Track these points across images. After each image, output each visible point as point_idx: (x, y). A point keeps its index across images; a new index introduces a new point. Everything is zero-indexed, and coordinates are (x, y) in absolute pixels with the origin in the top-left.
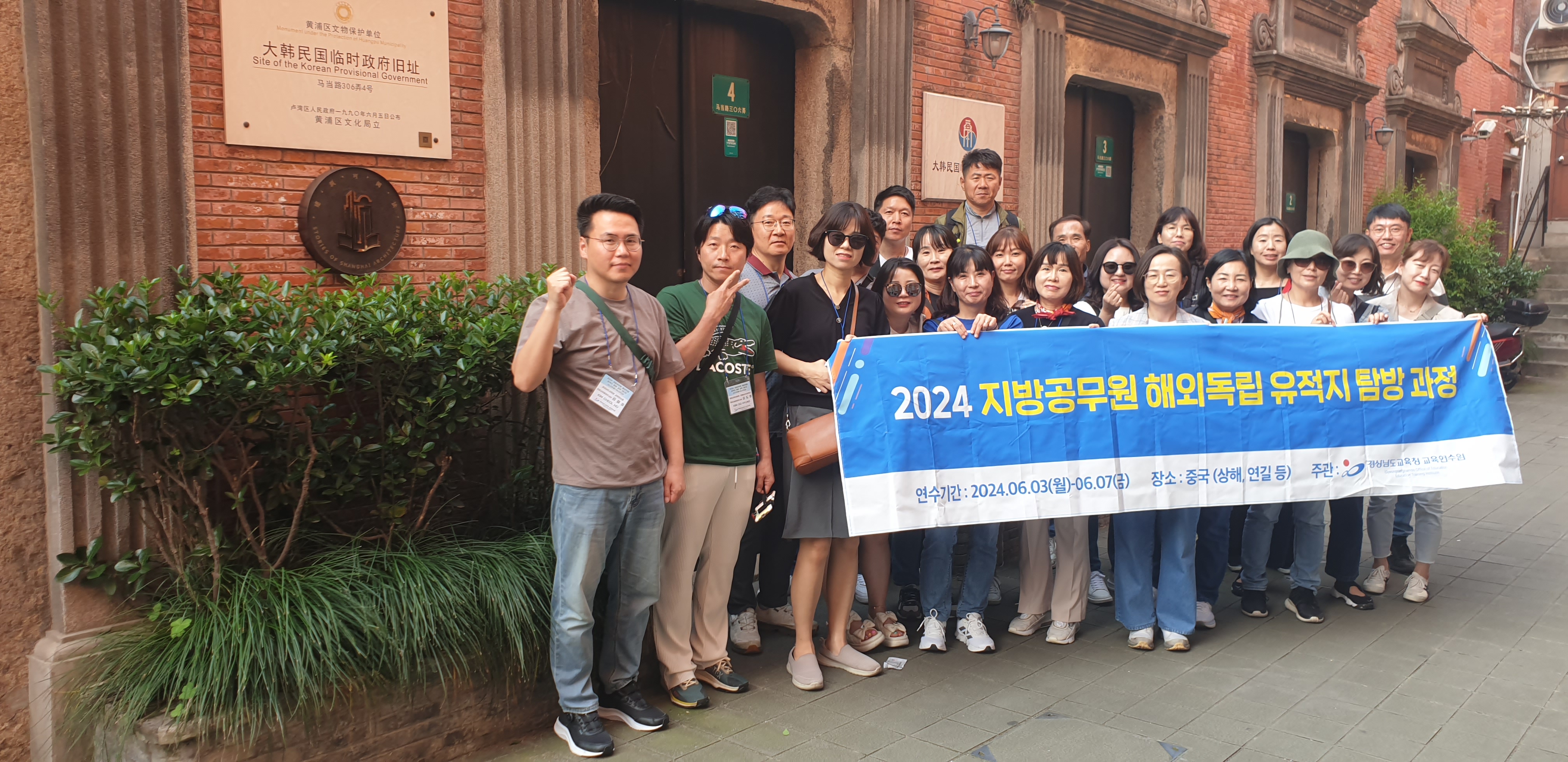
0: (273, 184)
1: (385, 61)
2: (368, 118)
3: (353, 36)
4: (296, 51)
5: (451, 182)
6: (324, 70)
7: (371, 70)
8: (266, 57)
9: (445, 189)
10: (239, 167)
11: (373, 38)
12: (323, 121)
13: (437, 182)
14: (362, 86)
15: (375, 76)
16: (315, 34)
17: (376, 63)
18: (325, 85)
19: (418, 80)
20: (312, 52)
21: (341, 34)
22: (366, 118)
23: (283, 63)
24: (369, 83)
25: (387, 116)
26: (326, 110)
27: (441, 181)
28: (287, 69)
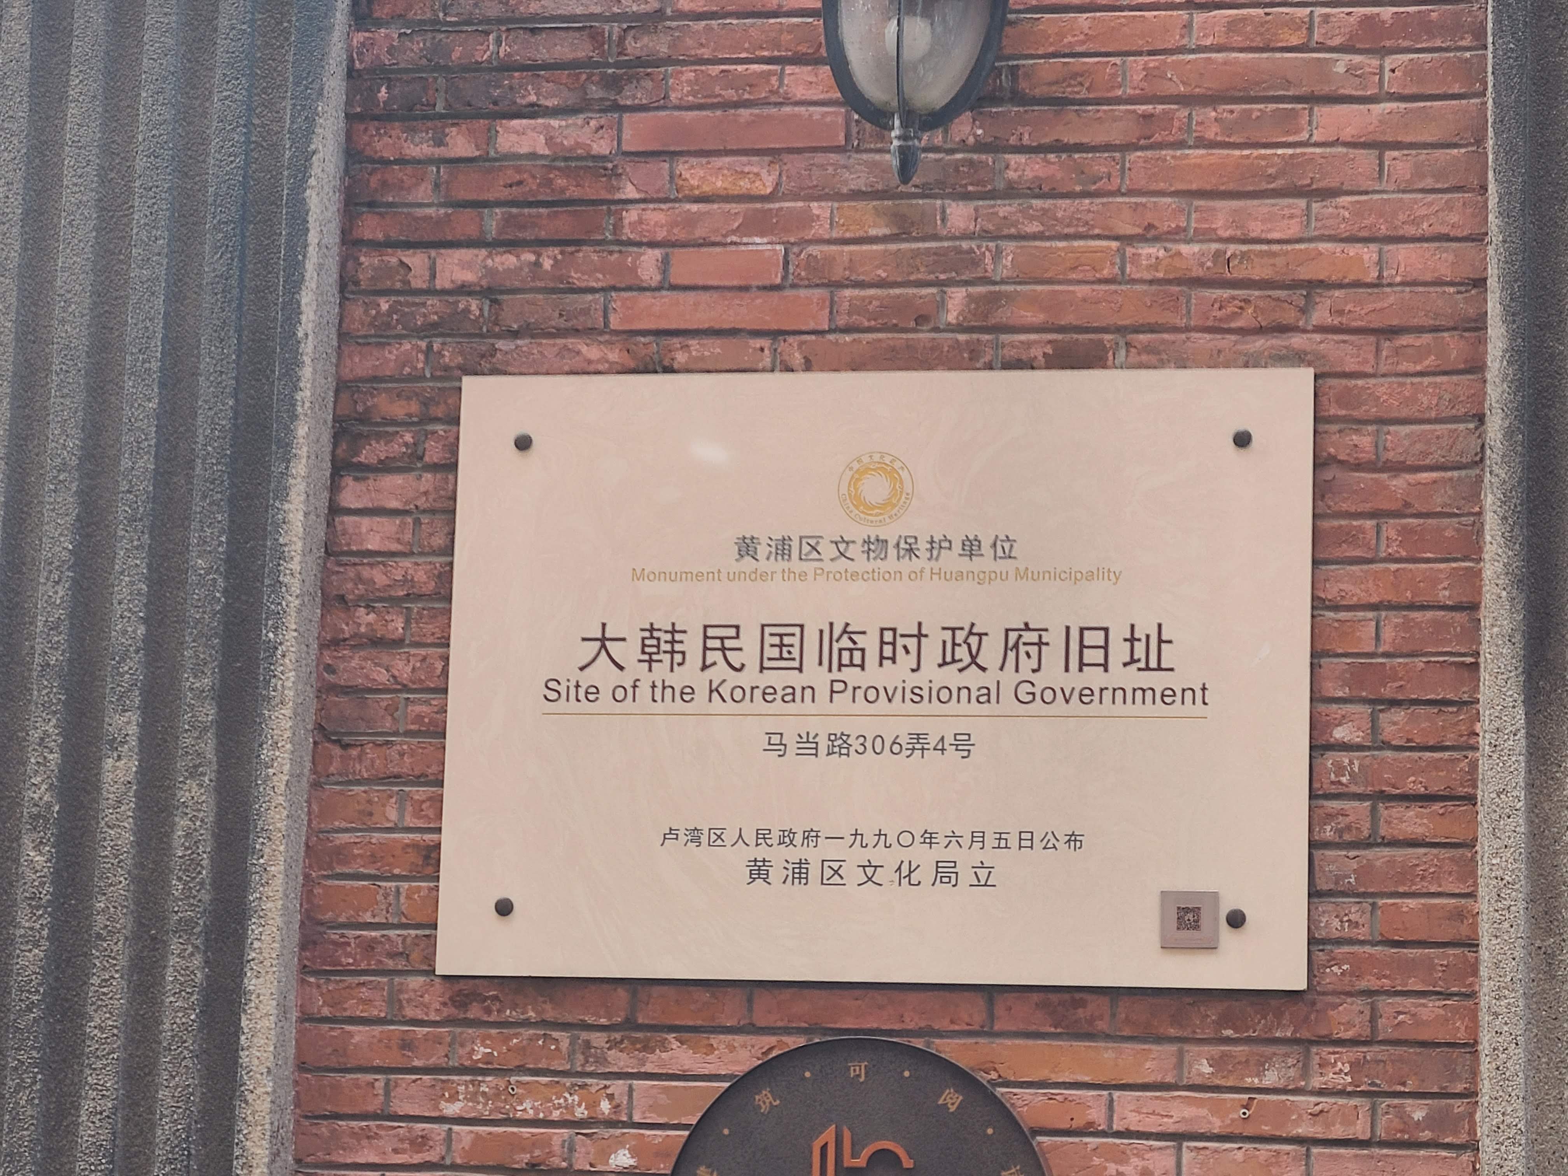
0: (593, 1105)
1: (1033, 637)
2: (953, 853)
3: (907, 565)
4: (692, 644)
5: (1316, 1082)
6: (791, 694)
7: (973, 678)
8: (587, 679)
9: (1284, 1110)
10: (481, 1051)
11: (985, 563)
12: (776, 874)
13: (1252, 1081)
14: (933, 741)
15: (986, 695)
16: (764, 576)
17: (991, 654)
18: (792, 749)
19: (1167, 696)
20: (749, 641)
21: (861, 564)
22: (938, 853)
23: (644, 689)
24: (962, 726)
25: (1027, 840)
26: (787, 838)
27: (1271, 1079)
28: (659, 707)
